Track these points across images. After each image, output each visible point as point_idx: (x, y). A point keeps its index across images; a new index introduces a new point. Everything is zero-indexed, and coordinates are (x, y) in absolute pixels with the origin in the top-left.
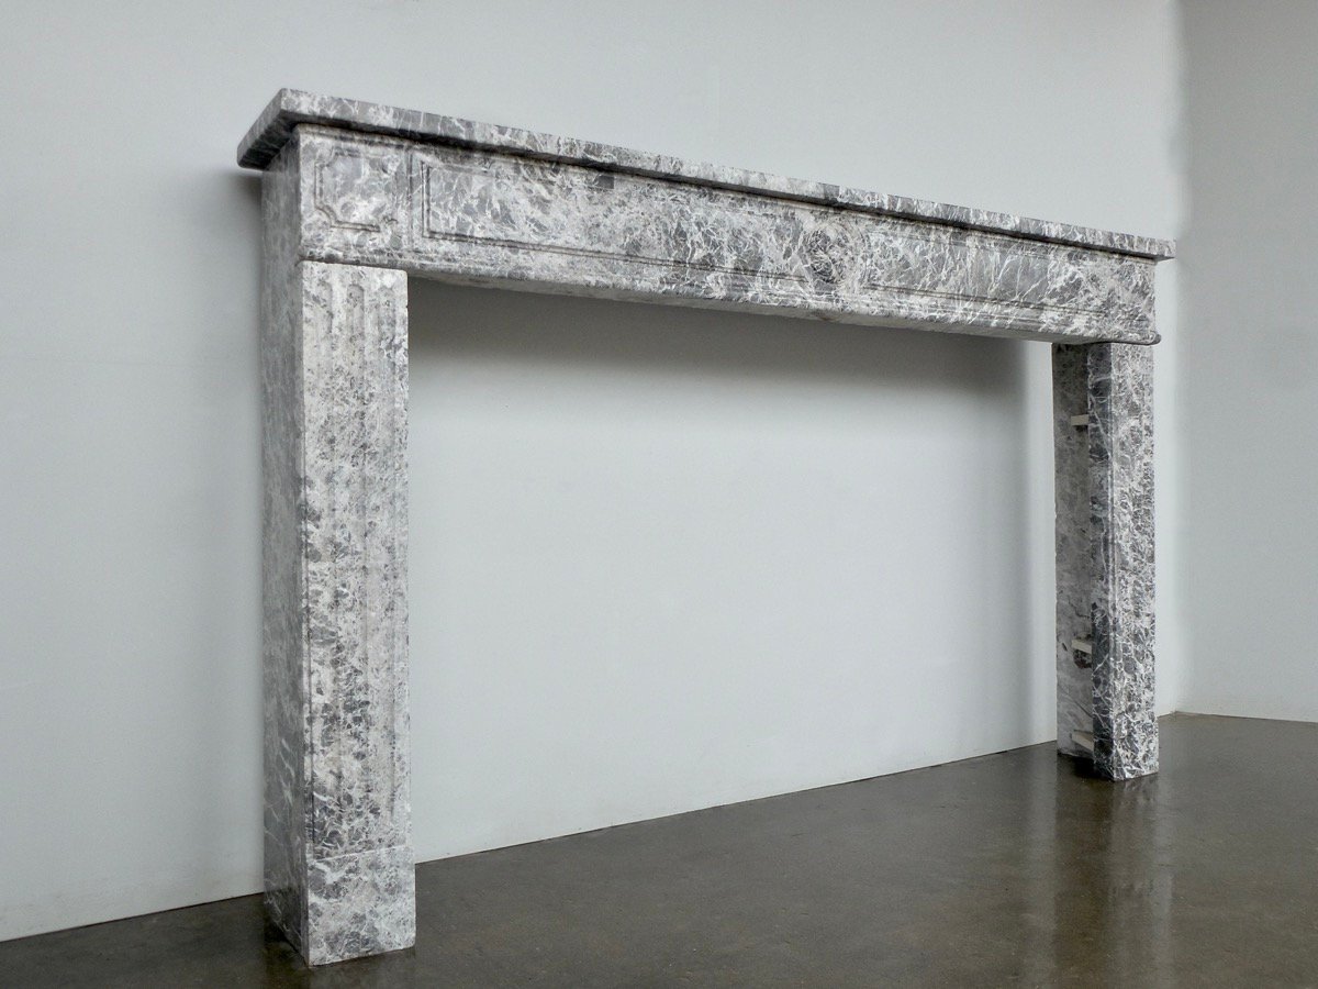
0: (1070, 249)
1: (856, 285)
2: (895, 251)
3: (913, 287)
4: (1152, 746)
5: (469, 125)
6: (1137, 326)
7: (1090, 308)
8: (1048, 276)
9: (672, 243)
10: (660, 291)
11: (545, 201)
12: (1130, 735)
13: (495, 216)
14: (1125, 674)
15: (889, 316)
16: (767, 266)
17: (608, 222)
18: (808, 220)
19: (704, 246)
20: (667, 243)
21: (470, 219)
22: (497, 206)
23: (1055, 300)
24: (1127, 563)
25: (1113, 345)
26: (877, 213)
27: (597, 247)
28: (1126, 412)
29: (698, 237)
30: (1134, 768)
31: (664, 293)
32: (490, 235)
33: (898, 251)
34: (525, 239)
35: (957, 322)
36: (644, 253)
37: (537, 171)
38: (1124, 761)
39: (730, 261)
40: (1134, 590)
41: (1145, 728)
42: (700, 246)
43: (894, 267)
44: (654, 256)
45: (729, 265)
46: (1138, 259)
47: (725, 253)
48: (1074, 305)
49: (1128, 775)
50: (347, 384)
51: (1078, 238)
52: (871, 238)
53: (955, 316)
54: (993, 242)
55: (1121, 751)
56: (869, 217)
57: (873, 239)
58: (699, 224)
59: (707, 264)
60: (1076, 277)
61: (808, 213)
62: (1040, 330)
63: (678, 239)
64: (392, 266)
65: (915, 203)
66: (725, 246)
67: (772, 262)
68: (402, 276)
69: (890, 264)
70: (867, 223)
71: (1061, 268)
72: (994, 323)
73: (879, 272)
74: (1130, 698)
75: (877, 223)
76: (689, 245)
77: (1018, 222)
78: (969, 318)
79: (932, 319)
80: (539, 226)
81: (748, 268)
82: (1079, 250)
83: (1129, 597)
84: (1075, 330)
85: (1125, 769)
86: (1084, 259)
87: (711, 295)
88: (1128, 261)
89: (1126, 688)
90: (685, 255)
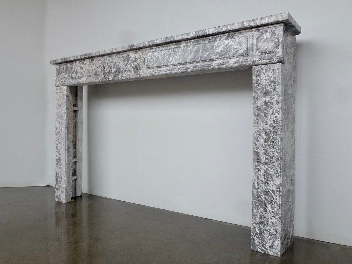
0: (226, 34)
1: (145, 69)
2: (155, 56)
3: (160, 65)
4: (276, 244)
5: (69, 58)
6: (268, 56)
7: (237, 55)
8: (215, 48)
9: (102, 70)
10: (100, 81)
11: (82, 67)
12: (261, 234)
13: (76, 73)
14: (260, 207)
15: (153, 76)
16: (121, 70)
17: (92, 68)
18: (132, 55)
19: (108, 69)
20: (101, 70)
21: (72, 74)
22: (76, 71)
23: (217, 56)
24: (261, 160)
25: (254, 67)
26: (150, 47)
27: (90, 74)
28: (261, 95)
29: (107, 67)
30: (263, 249)
31: (101, 81)
32: (75, 77)
33: (156, 56)
34: (80, 76)
35: (175, 73)
36: (97, 73)
37: (82, 62)
38: (257, 243)
39: (113, 70)
40: (265, 172)
41: (271, 234)
42: (107, 69)
43: (154, 61)
44: (99, 73)
45: (113, 72)
46: (269, 26)
47: (112, 69)
48: (227, 56)
49: (259, 250)
50: (60, 106)
51: (224, 30)
52: (148, 54)
53: (174, 71)
54: (191, 42)
55: (255, 239)
56: (147, 49)
57: (149, 54)
58: (107, 64)
59: (109, 73)
60: (229, 44)
61: (132, 53)
62: (210, 69)
63: (103, 68)
64: (64, 85)
65: (156, 41)
66: (112, 67)
67: (122, 68)
68: (66, 87)
69: (153, 60)
70: (148, 50)
71: (221, 43)
72: (189, 70)
73: (150, 64)
74: (261, 218)
75: (151, 49)
76: (105, 69)
77: (194, 33)
78: (179, 71)
79: (166, 74)
80: (81, 73)
81: (117, 72)
82: (232, 33)
83: (262, 174)
84: (228, 66)
85: (257, 247)
86: (236, 36)
87: (109, 80)
88: (263, 29)
89: (260, 213)
90: (105, 72)
